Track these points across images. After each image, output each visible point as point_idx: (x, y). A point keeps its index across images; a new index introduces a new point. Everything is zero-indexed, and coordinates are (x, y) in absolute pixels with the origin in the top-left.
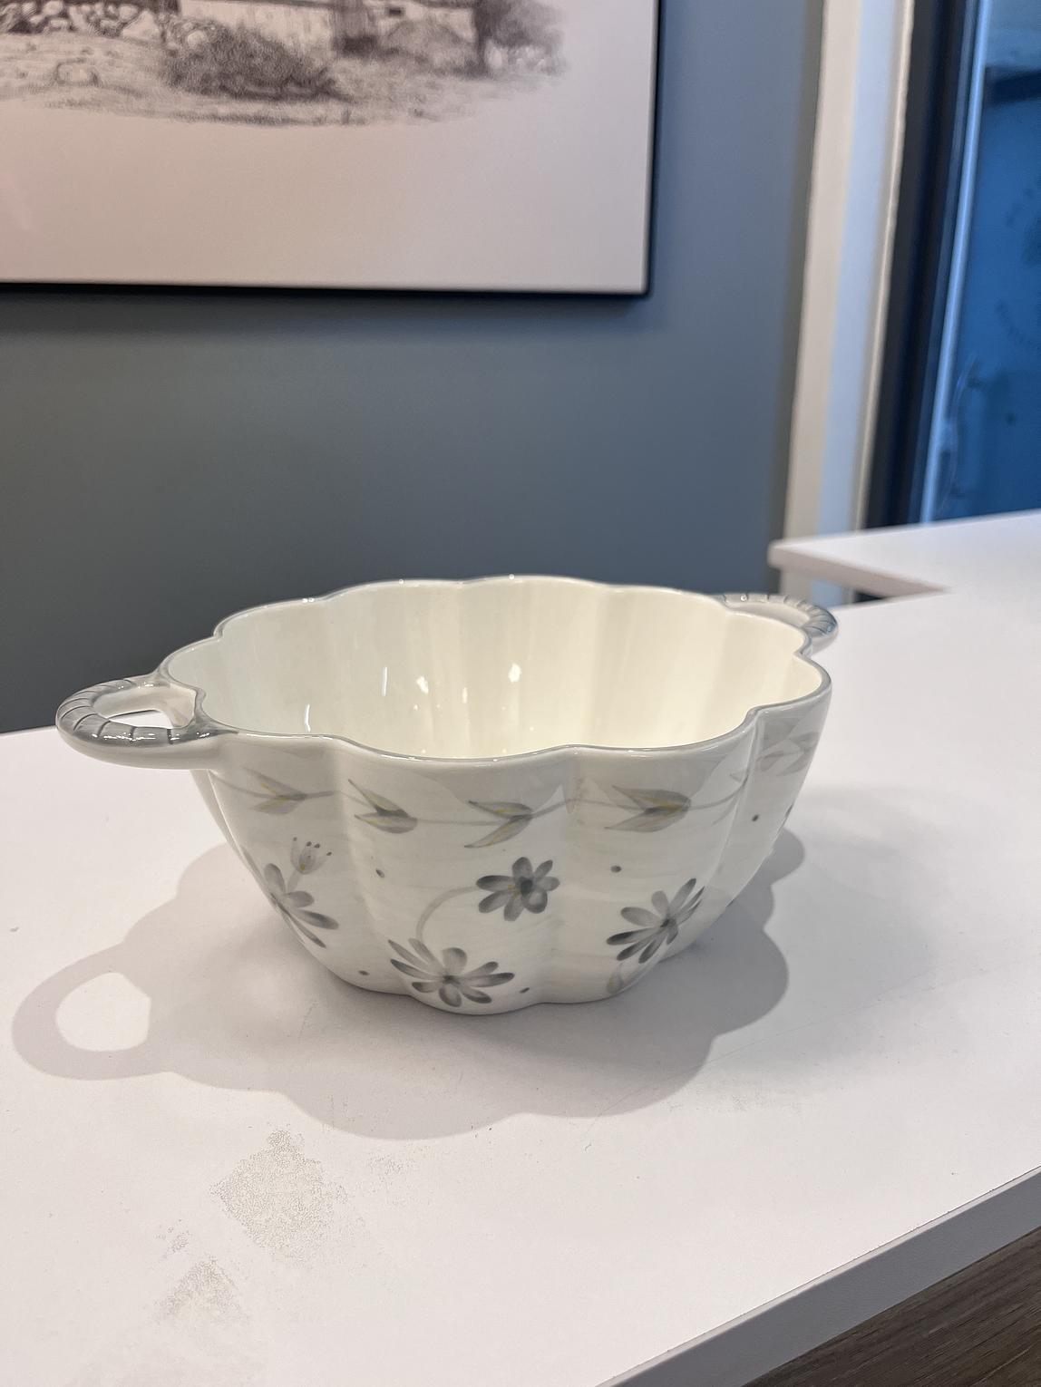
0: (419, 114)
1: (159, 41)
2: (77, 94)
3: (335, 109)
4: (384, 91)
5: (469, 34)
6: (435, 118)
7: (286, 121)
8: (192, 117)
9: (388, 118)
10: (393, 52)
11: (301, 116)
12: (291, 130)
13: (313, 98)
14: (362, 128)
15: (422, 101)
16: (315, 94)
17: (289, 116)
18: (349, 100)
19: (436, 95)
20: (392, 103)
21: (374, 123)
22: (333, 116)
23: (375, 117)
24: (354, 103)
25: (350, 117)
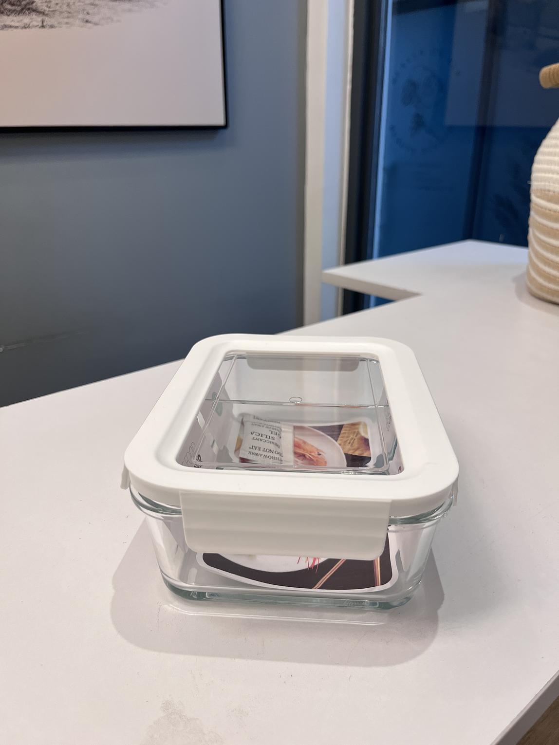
0: (87, 21)
3: (36, 19)
4: (65, 8)
6: (96, 24)
7: (6, 27)
9: (67, 23)
11: (12, 24)
12: (10, 30)
13: (21, 12)
14: (53, 29)
15: (88, 13)
16: (22, 9)
17: (7, 23)
18: (43, 13)
19: (96, 10)
20: (70, 15)
21: (61, 27)
22: (35, 23)
23: (60, 23)
24: (47, 15)
25: (45, 24)
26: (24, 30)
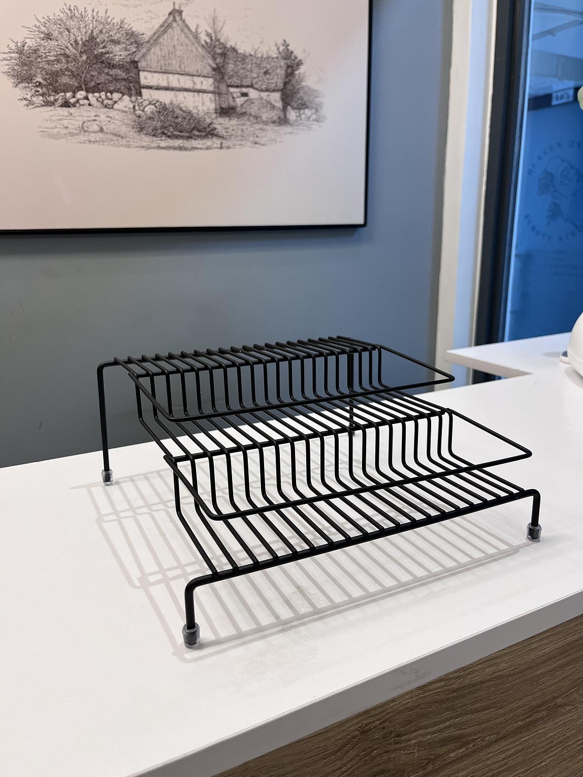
0: (256, 143)
1: (132, 110)
2: (93, 137)
3: (216, 142)
4: (239, 132)
5: (279, 105)
6: (263, 145)
7: (193, 148)
8: (149, 148)
9: (240, 145)
10: (244, 114)
11: (198, 146)
12: (196, 152)
13: (206, 136)
14: (228, 150)
15: (257, 137)
16: (207, 135)
17: (195, 146)
18: (222, 137)
19: (264, 134)
20: (243, 138)
21: (234, 148)
22: (215, 145)
23: (235, 145)
24: (225, 139)
25: (223, 145)
26: (207, 151)
